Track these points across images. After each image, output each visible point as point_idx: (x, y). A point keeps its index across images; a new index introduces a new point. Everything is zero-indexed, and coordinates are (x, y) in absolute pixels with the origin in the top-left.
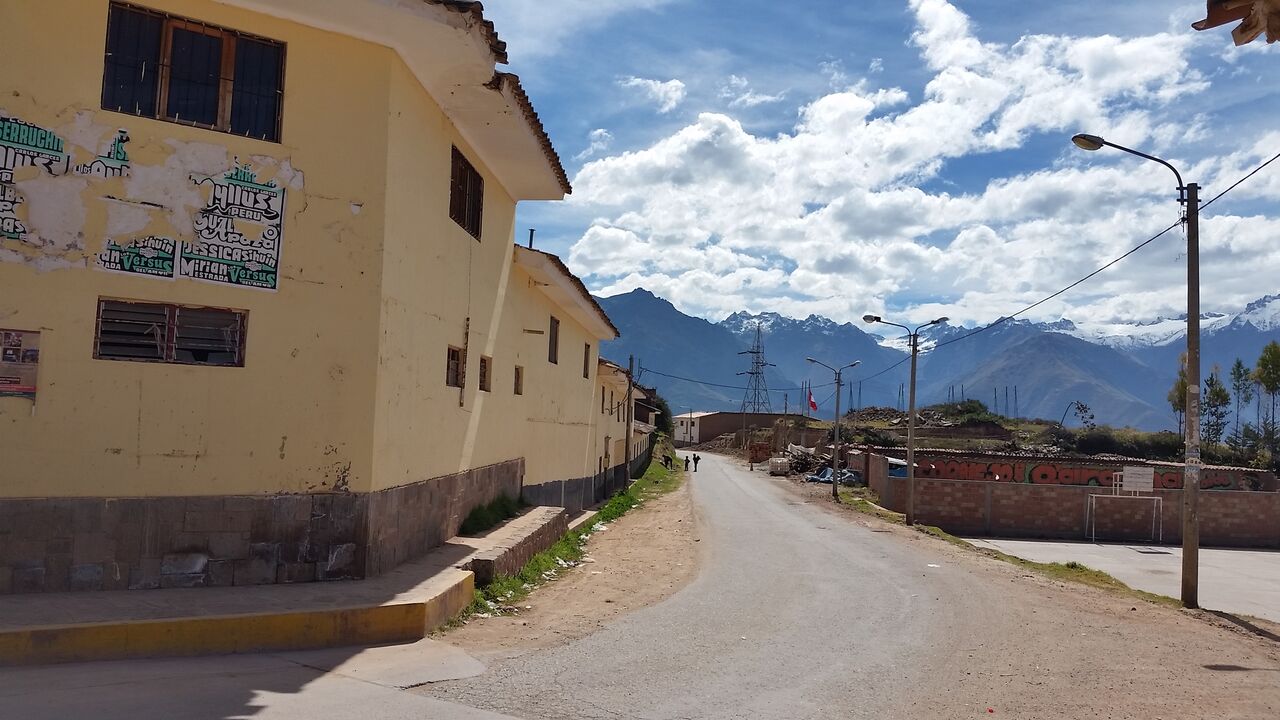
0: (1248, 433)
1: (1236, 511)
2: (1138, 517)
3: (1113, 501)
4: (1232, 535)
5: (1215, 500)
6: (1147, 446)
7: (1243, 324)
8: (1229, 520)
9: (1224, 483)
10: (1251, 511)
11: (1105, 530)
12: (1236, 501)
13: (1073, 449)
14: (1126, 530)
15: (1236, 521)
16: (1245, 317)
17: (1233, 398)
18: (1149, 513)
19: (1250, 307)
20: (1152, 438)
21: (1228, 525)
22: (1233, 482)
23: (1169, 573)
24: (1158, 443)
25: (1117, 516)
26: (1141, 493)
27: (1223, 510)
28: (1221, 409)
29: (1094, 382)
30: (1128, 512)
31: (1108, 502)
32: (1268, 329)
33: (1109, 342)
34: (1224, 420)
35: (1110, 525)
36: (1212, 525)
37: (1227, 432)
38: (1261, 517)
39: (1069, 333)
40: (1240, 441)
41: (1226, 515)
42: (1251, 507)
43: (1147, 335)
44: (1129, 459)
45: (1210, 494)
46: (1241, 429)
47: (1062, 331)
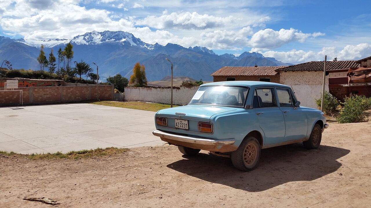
0: (62, 70)
1: (48, 93)
2: (15, 97)
3: (5, 92)
4: (47, 100)
5: (41, 90)
6: (32, 75)
7: (73, 42)
8: (46, 96)
9: (50, 85)
10: (52, 93)
11: (2, 103)
12: (48, 90)
13: (4, 76)
14: (10, 102)
15: (48, 96)
16: (73, 41)
17: (57, 60)
18: (19, 95)
19: (75, 38)
20: (33, 72)
21: (45, 98)
22: (53, 84)
23: (16, 116)
24: (35, 74)
25: (7, 98)
26: (15, 89)
27: (43, 93)
28: (54, 63)
29: (31, 58)
30: (11, 96)
31: (3, 93)
32: (79, 44)
33: (35, 46)
34: (55, 66)
35: (5, 101)
36: (40, 98)
37: (56, 70)
38: (56, 94)
39: (23, 42)
40: (60, 73)
41: (45, 95)
42: (52, 92)
43: (47, 44)
44: (24, 79)
45: (39, 88)
46: (60, 69)
47: (21, 42)
